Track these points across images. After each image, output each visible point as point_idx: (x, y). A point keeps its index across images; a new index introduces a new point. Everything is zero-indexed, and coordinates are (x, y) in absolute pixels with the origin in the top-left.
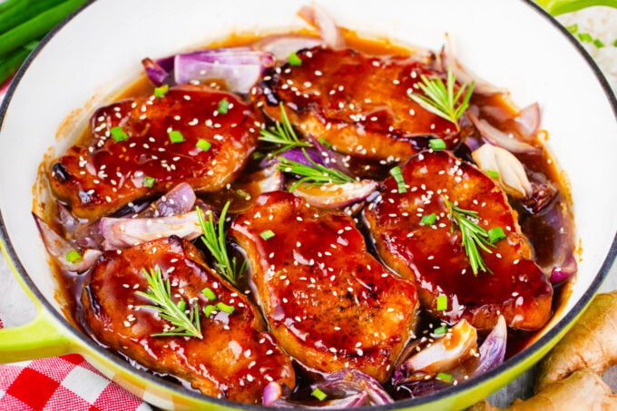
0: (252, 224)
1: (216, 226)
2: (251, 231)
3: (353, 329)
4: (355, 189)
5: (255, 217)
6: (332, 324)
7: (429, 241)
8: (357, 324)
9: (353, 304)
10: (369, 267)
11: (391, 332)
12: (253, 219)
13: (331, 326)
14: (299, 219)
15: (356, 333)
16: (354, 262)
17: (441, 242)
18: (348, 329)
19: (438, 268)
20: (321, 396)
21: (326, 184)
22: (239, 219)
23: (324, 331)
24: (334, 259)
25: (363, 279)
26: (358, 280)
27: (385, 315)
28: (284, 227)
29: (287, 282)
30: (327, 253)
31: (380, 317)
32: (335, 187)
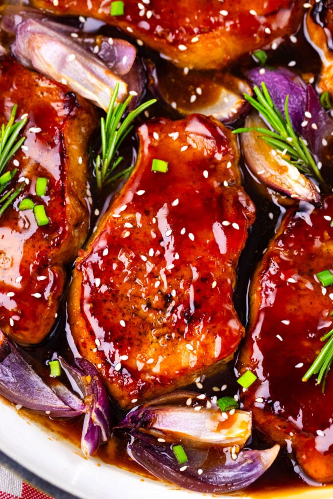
0: (161, 141)
1: (126, 113)
2: (151, 147)
3: (138, 336)
4: (297, 182)
5: (170, 135)
6: (124, 315)
7: (304, 302)
8: (145, 334)
9: (164, 310)
10: (214, 284)
11: (168, 370)
12: (167, 137)
13: (120, 315)
14: (206, 174)
15: (136, 343)
16: (207, 266)
17: (314, 314)
18: (133, 333)
19: (281, 339)
20: (55, 372)
21: (279, 151)
22: (153, 125)
23: (110, 316)
24: (193, 247)
25: (196, 291)
26: (192, 287)
27: (180, 347)
28: (184, 170)
29: (127, 234)
30: (191, 236)
31: (175, 345)
32: (283, 163)
